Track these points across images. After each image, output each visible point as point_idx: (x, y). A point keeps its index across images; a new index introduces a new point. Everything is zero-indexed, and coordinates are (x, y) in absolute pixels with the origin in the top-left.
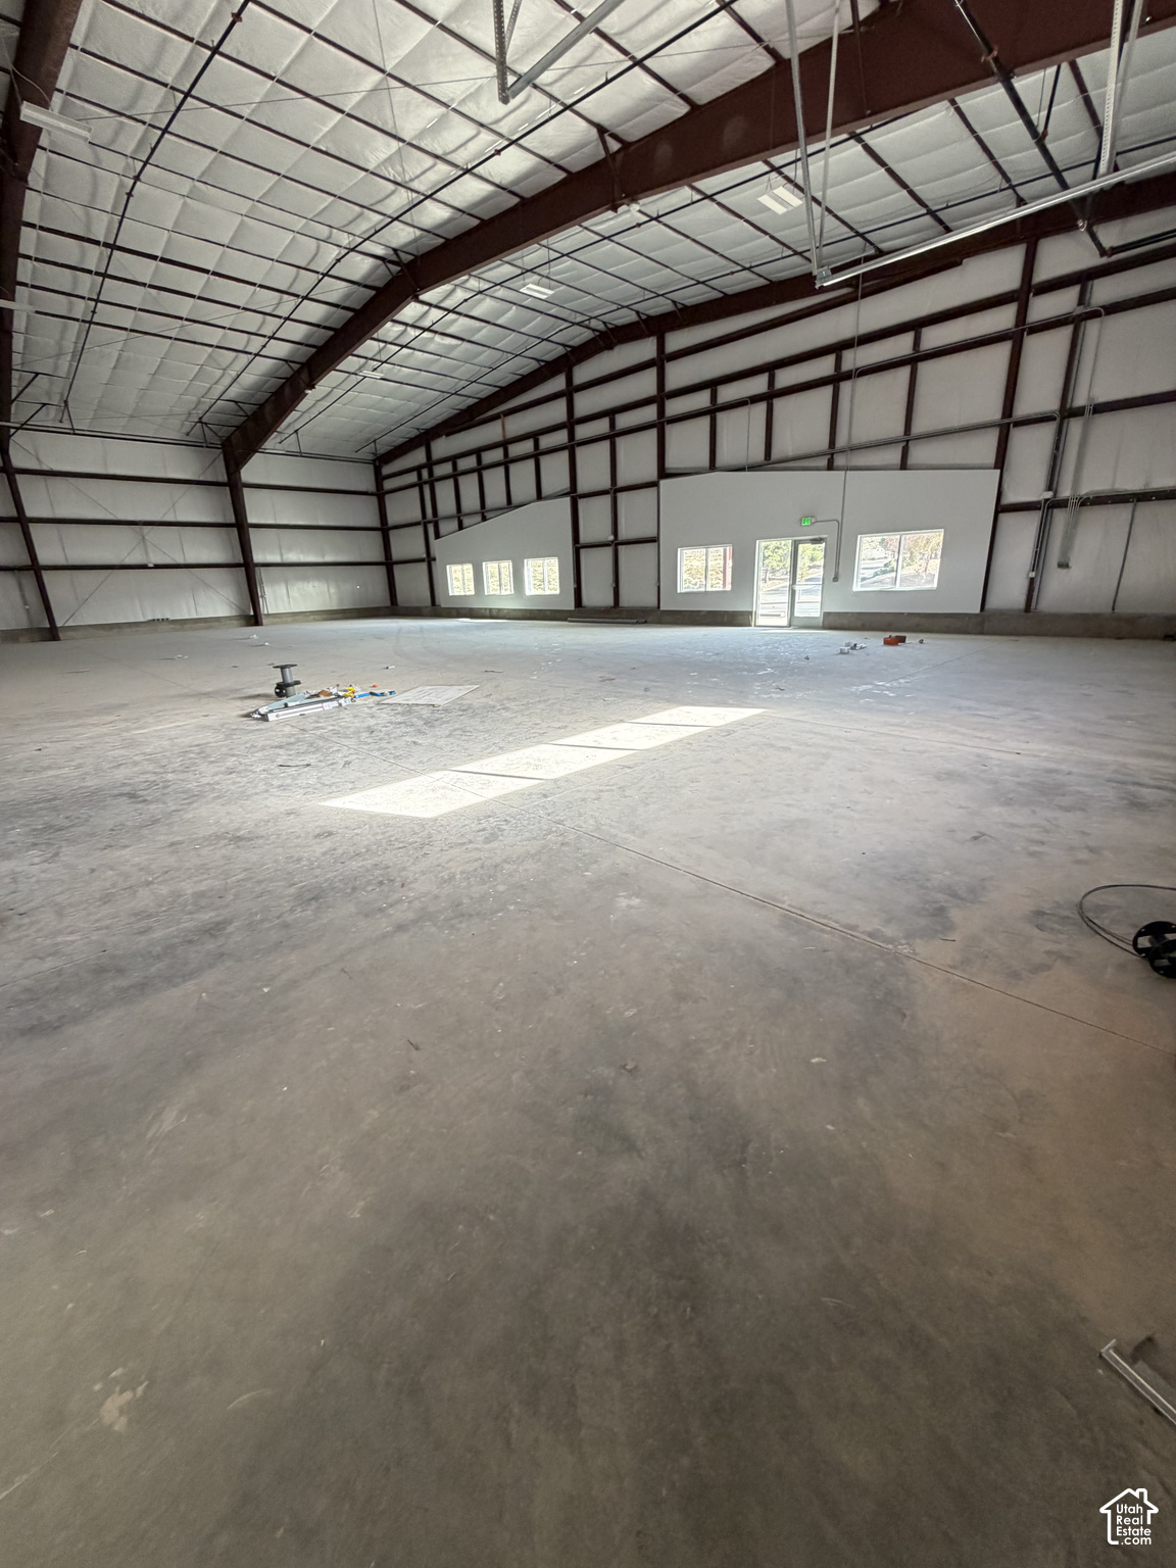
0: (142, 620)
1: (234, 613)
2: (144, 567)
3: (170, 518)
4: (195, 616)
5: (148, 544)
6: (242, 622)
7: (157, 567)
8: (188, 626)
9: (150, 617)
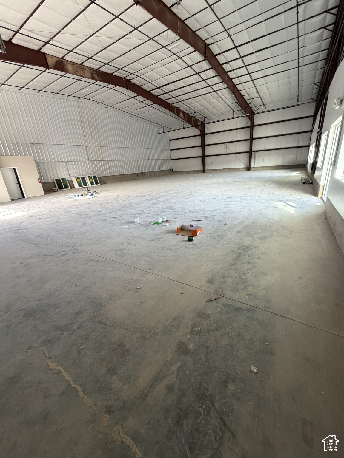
0: (222, 168)
1: (245, 167)
2: (225, 154)
3: (235, 140)
4: (235, 168)
5: (227, 148)
6: (246, 169)
7: (228, 154)
8: (231, 170)
9: (224, 168)
